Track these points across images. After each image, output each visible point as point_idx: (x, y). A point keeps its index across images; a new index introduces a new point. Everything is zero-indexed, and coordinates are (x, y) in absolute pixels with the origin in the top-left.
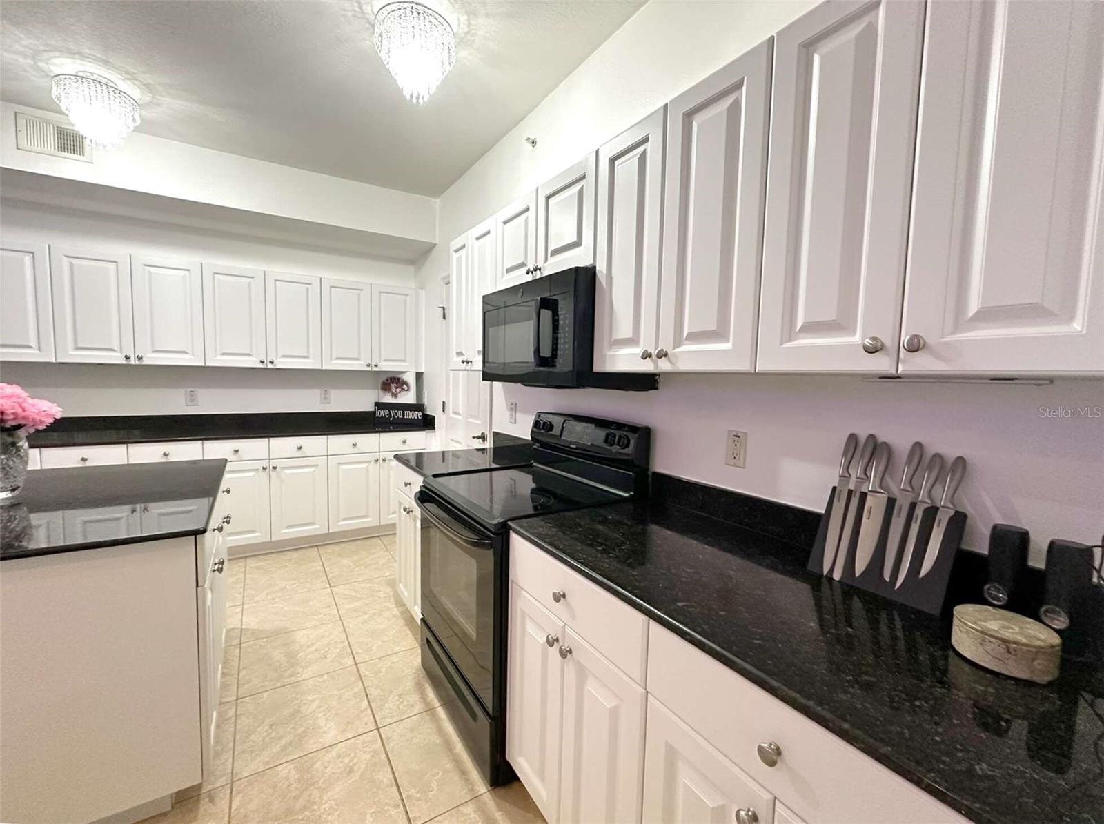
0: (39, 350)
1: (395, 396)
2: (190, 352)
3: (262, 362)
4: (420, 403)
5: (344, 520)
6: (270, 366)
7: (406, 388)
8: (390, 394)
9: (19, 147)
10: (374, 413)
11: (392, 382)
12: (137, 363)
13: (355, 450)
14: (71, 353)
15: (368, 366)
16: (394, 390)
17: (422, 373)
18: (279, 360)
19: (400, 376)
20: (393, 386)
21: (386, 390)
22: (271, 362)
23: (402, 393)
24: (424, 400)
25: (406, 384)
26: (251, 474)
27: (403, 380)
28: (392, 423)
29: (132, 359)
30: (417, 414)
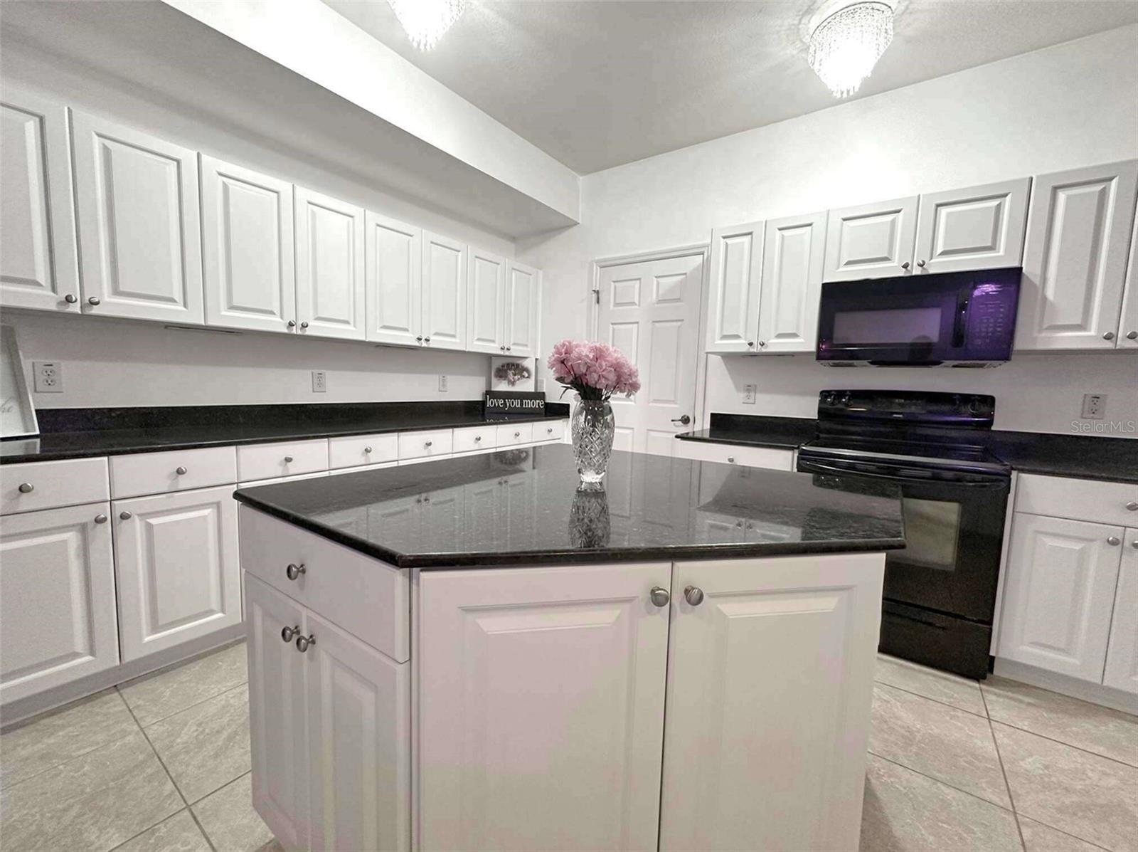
1: (513, 383)
4: (539, 391)
7: (526, 375)
8: (506, 382)
10: (483, 403)
11: (510, 367)
12: (298, 332)
14: (224, 313)
15: (501, 349)
16: (511, 377)
17: (539, 360)
18: (435, 337)
19: (519, 362)
20: (510, 373)
21: (501, 377)
22: (428, 340)
23: (520, 381)
24: (543, 387)
25: (527, 370)
27: (523, 367)
28: (507, 413)
29: (296, 326)
30: (539, 403)
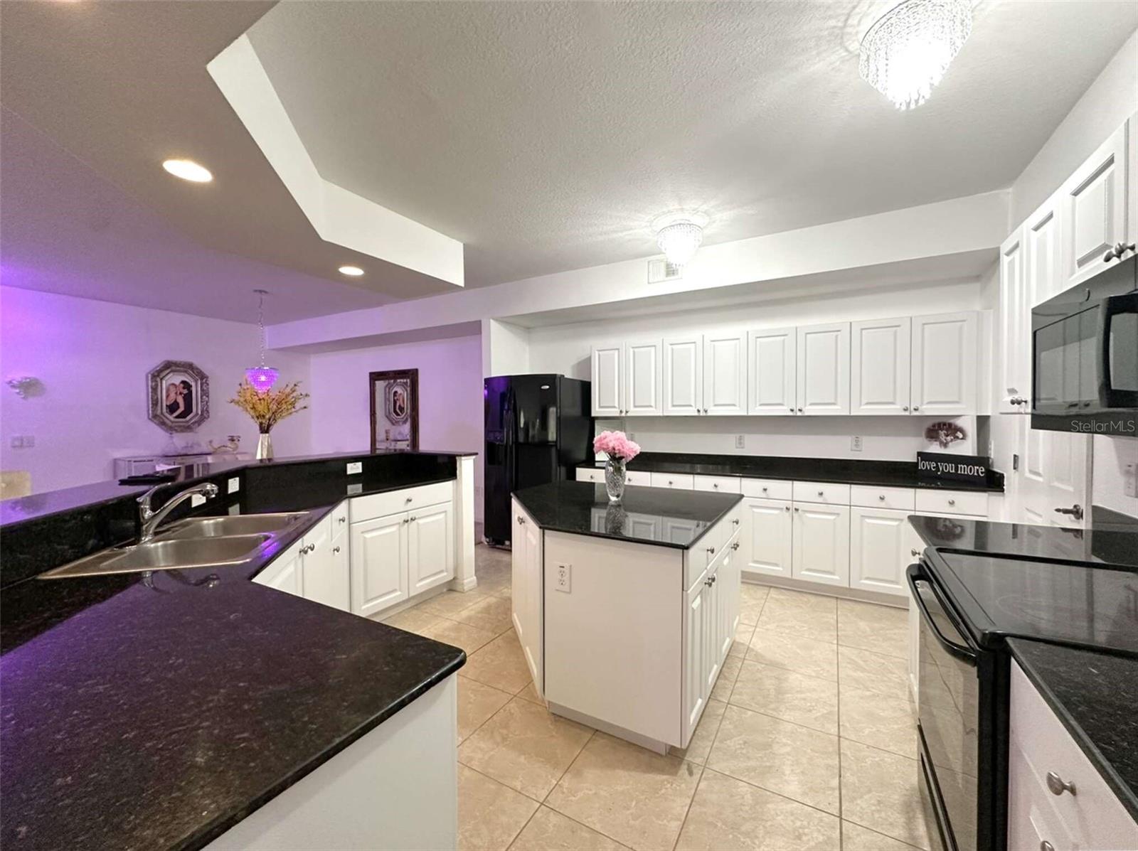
0: (656, 408)
1: (945, 445)
2: (737, 404)
3: (792, 410)
4: (982, 455)
5: (867, 578)
6: (799, 414)
7: (961, 436)
8: (938, 443)
9: (650, 281)
10: (916, 464)
11: (942, 428)
12: (704, 414)
13: (882, 504)
14: (670, 409)
15: (906, 410)
16: (943, 438)
17: (988, 417)
18: (807, 408)
19: (952, 421)
20: (942, 433)
21: (932, 437)
22: (800, 410)
23: (954, 442)
24: (989, 452)
25: (961, 430)
26: (776, 512)
27: (956, 426)
28: (939, 478)
29: (701, 412)
30: (978, 470)
